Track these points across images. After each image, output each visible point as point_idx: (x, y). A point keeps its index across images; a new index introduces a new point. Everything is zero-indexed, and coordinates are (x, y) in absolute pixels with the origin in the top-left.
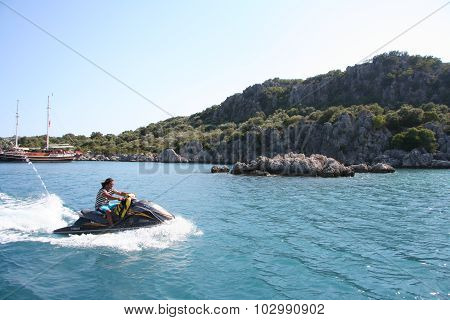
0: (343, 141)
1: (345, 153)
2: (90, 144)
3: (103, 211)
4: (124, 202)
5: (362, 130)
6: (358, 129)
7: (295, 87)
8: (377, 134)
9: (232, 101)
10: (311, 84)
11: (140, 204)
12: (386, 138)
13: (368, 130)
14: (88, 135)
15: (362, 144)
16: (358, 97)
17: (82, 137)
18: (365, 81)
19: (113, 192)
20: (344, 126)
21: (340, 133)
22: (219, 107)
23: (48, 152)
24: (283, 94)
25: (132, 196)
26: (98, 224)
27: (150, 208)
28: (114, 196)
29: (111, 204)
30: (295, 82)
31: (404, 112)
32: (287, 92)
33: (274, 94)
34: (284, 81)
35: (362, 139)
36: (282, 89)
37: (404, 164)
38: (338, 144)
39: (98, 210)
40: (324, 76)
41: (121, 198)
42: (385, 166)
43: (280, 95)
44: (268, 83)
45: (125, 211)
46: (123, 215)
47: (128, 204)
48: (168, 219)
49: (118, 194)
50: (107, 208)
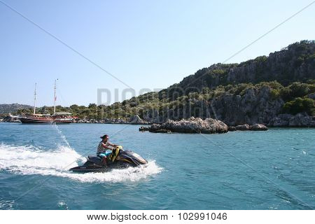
0: (248, 108)
1: (250, 117)
2: (87, 112)
3: (101, 157)
4: (114, 151)
5: (263, 100)
6: (260, 99)
7: (232, 69)
8: (273, 103)
9: (187, 80)
10: (243, 68)
11: (125, 153)
12: (280, 106)
13: (267, 100)
14: (87, 106)
15: (262, 110)
16: (277, 75)
17: (83, 107)
18: (282, 64)
19: (109, 145)
20: (250, 98)
21: (246, 103)
22: (178, 85)
23: (55, 117)
24: (223, 75)
25: (120, 147)
26: (98, 166)
27: (132, 156)
28: (109, 147)
29: (107, 153)
30: (232, 66)
31: (295, 86)
32: (226, 73)
33: (217, 74)
34: (225, 65)
35: (262, 107)
36: (222, 71)
37: (290, 124)
38: (245, 110)
39: (98, 156)
40: (252, 61)
41: (113, 148)
42: (260, 126)
43: (221, 75)
44: (213, 67)
45: (115, 157)
46: (113, 160)
47: (117, 152)
48: (142, 164)
49: (112, 145)
50: (104, 155)
